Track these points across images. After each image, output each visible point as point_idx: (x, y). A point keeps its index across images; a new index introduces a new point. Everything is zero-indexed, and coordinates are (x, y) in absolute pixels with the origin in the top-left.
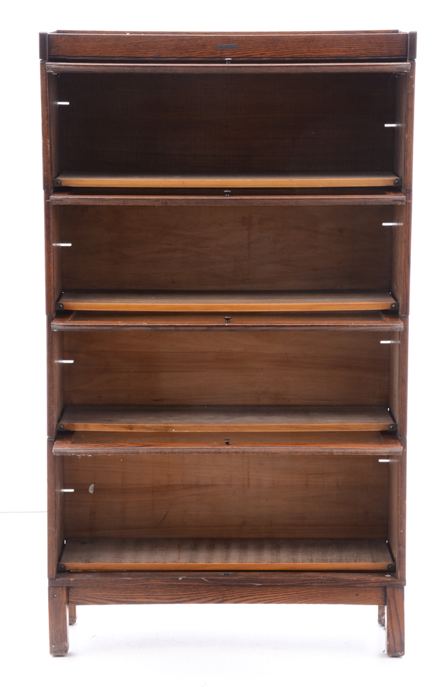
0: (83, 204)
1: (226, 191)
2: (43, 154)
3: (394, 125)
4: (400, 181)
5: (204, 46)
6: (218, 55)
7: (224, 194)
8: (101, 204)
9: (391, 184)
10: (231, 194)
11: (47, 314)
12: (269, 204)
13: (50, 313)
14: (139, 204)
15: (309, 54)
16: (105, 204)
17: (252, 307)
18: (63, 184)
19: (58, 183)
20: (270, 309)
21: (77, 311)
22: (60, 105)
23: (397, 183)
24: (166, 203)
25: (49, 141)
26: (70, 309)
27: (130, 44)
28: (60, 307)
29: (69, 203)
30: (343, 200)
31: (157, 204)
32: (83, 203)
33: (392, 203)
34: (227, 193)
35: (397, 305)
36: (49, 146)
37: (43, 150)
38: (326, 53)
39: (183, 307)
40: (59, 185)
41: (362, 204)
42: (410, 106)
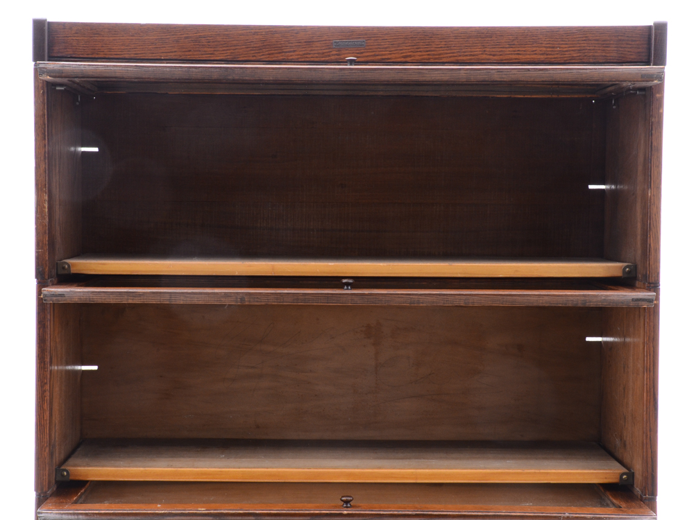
0: (100, 301)
1: (344, 281)
2: (37, 219)
3: (603, 187)
4: (634, 268)
5: (309, 43)
6: (333, 58)
7: (341, 286)
8: (130, 301)
9: (618, 273)
10: (353, 286)
11: (36, 490)
12: (418, 302)
13: (42, 489)
14: (196, 301)
15: (484, 56)
16: (137, 301)
17: (386, 476)
18: (74, 270)
19: (64, 268)
20: (417, 479)
21: (92, 481)
22: (83, 152)
23: (629, 272)
24: (242, 299)
25: (46, 198)
26: (81, 478)
27: (186, 38)
28: (63, 475)
29: (76, 300)
30: (546, 298)
31: (227, 302)
32: (98, 300)
33: (632, 304)
34: (347, 284)
35: (631, 475)
36: (46, 205)
37: (37, 212)
38: (514, 57)
39: (271, 475)
40: (66, 272)
41: (580, 305)
42: (655, 144)
